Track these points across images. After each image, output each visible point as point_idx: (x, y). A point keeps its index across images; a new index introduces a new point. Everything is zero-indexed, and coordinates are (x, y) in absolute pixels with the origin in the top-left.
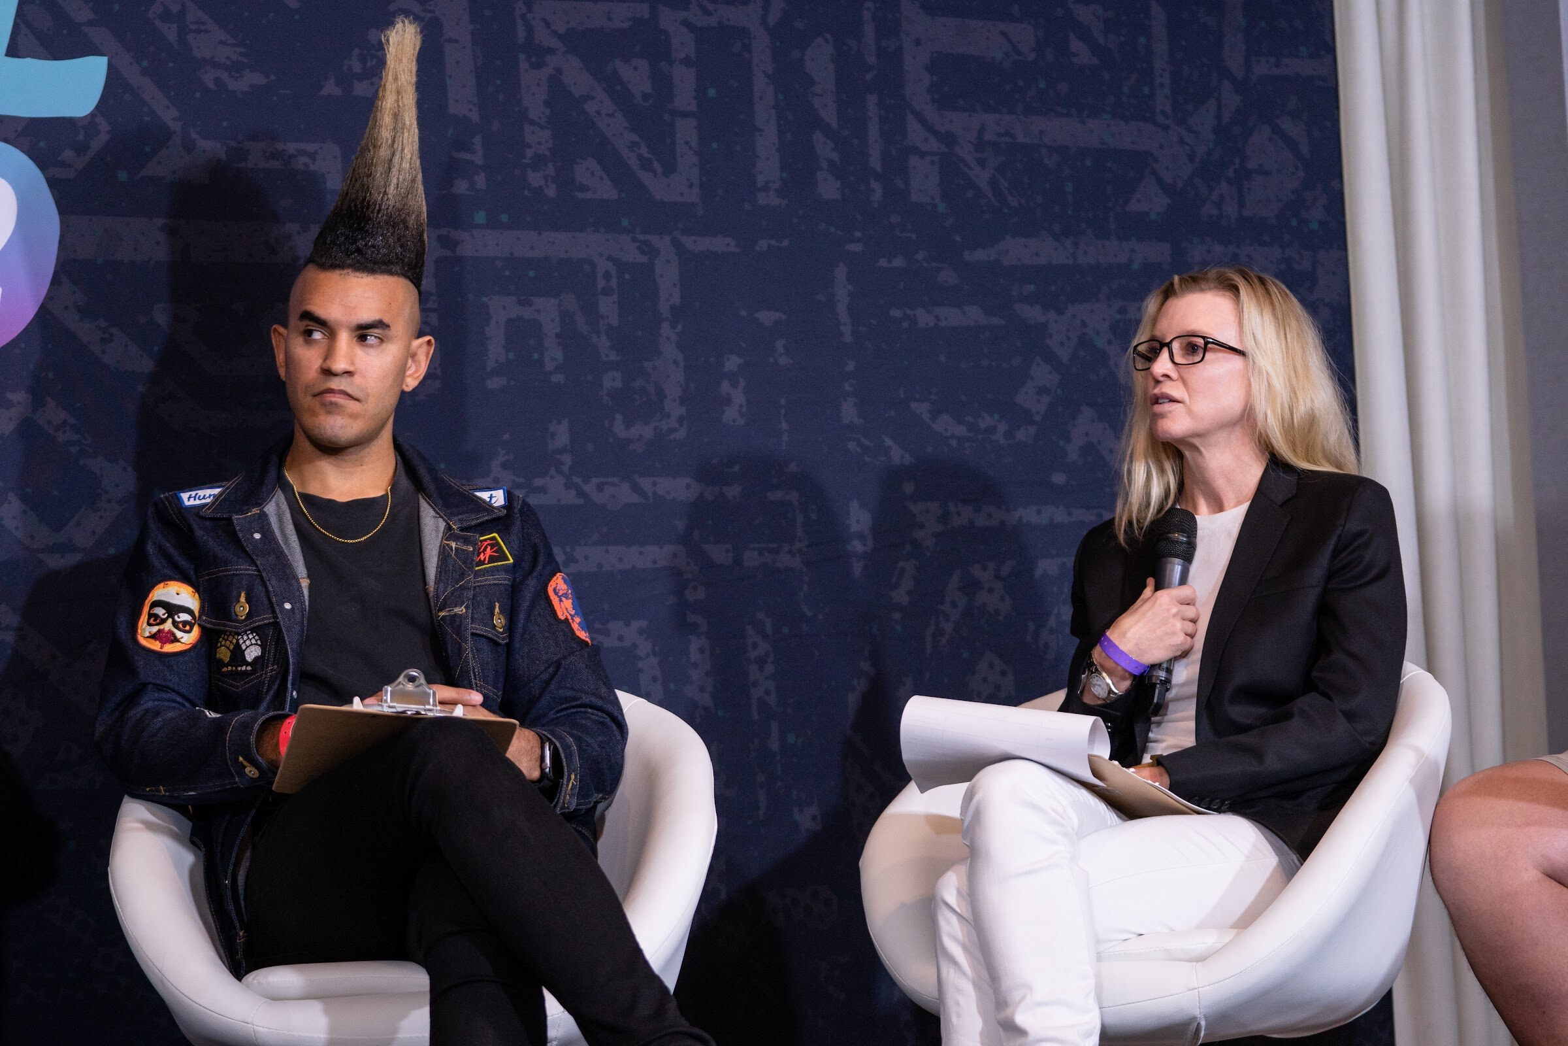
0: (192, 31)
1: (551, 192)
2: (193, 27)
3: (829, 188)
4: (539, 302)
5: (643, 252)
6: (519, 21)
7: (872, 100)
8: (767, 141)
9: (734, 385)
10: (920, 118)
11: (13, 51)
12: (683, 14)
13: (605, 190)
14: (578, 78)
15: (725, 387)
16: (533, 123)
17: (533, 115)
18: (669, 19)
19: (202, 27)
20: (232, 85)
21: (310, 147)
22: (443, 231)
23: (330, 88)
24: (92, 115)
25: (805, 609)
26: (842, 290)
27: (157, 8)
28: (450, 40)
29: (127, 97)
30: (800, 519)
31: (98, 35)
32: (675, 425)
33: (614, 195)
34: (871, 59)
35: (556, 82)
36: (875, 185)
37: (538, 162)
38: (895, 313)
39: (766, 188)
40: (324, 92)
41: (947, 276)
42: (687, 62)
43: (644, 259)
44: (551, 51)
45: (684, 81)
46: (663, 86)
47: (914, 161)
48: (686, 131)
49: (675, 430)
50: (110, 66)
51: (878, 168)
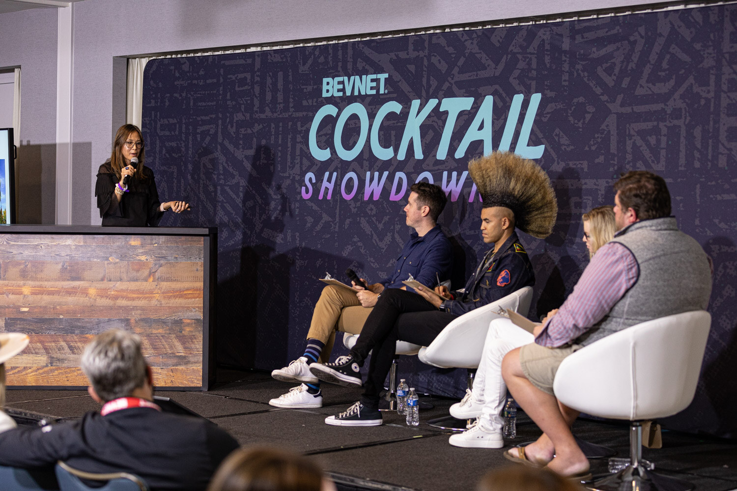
0: (561, 138)
3: (697, 165)
6: (627, 129)
7: (710, 141)
8: (682, 155)
10: (723, 145)
11: (528, 145)
12: (665, 123)
14: (639, 142)
16: (628, 153)
17: (628, 152)
18: (661, 125)
19: (563, 137)
20: (567, 149)
21: (581, 162)
23: (587, 148)
24: (541, 158)
26: (698, 191)
27: (555, 133)
28: (612, 135)
29: (548, 154)
31: (544, 140)
34: (711, 130)
35: (634, 143)
36: (709, 163)
37: (629, 162)
38: (711, 196)
39: (681, 166)
40: (585, 149)
41: (727, 186)
42: (665, 135)
44: (634, 136)
45: (664, 140)
46: (658, 141)
47: (720, 156)
48: (663, 153)
50: (545, 147)
51: (710, 159)
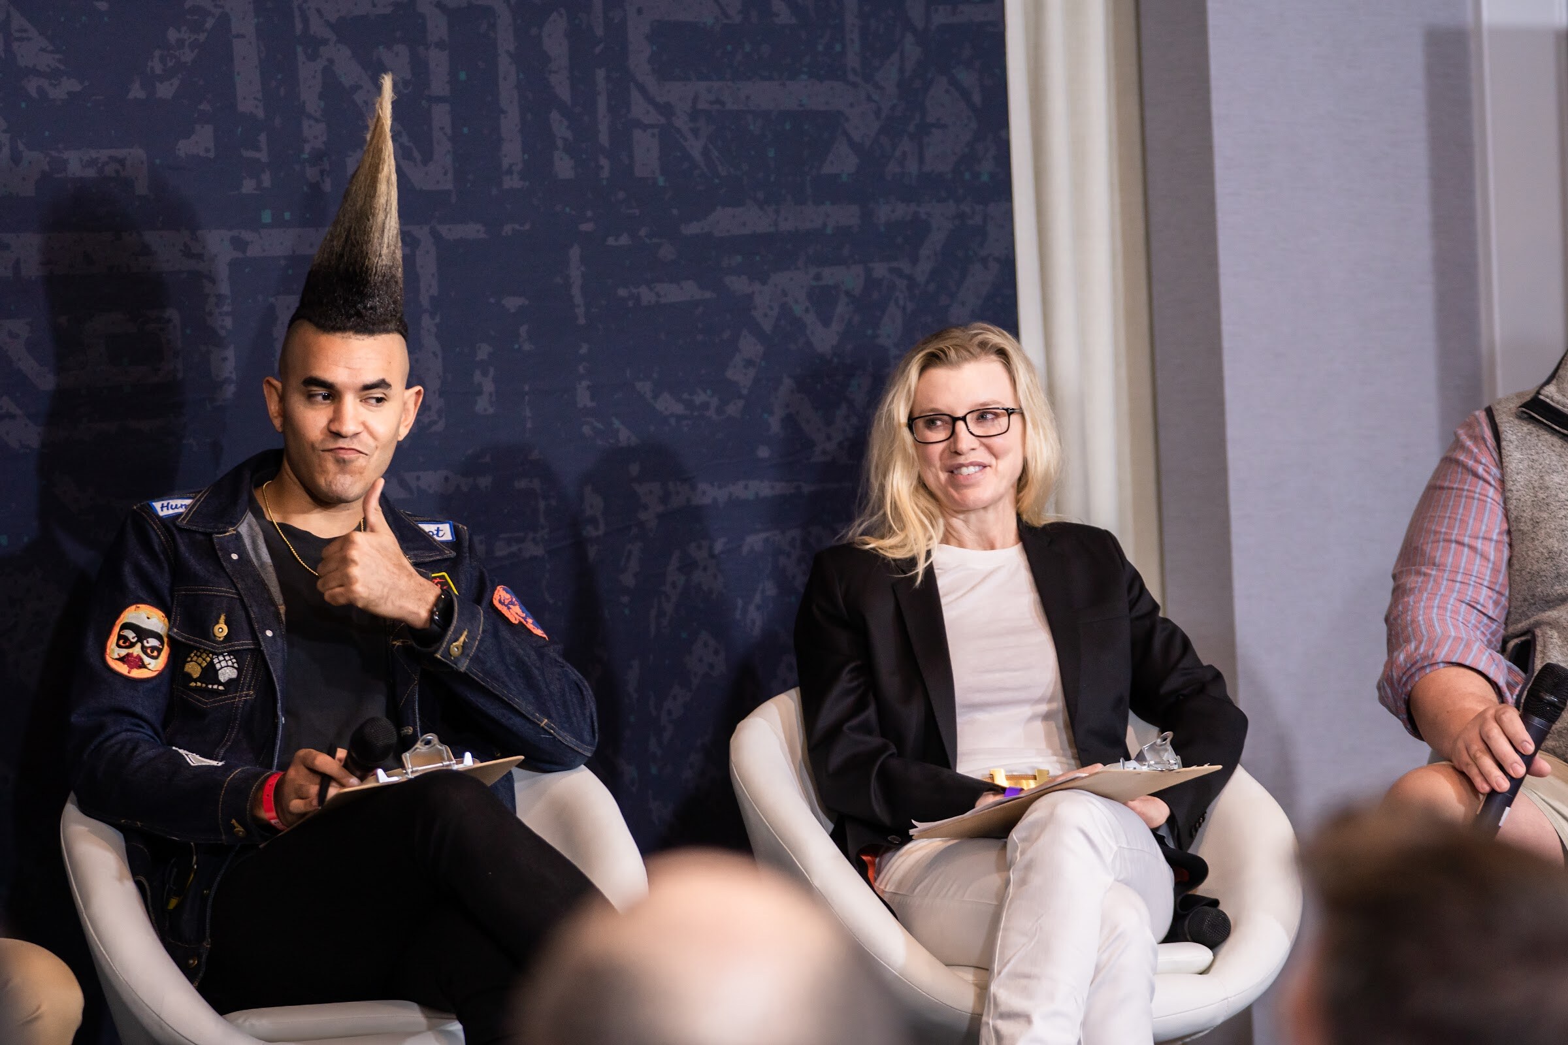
0: (18, 39)
1: (326, 187)
2: (17, 35)
3: (564, 167)
6: (297, 13)
7: (601, 74)
8: (510, 123)
9: (485, 374)
10: (642, 89)
14: (347, 68)
15: (477, 376)
16: (310, 117)
17: (309, 108)
19: (25, 35)
20: (52, 93)
21: (120, 153)
22: (235, 233)
23: (136, 92)
25: (547, 596)
26: (576, 272)
28: (237, 36)
30: (542, 505)
32: (435, 418)
34: (599, 32)
35: (329, 74)
36: (604, 162)
37: (315, 157)
38: (622, 292)
40: (131, 96)
41: (667, 252)
42: (440, 45)
44: (325, 42)
45: (439, 65)
46: (421, 72)
47: (637, 135)
48: (441, 117)
49: (435, 423)
51: (607, 145)
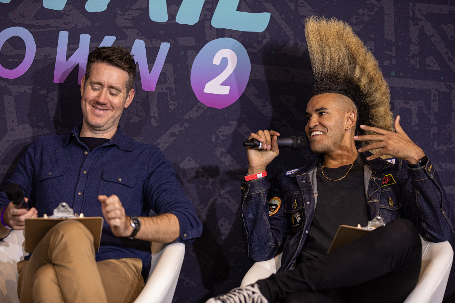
1: (418, 67)
2: (300, 5)
4: (411, 103)
5: (448, 89)
6: (411, 10)
11: (239, 9)
13: (436, 67)
14: (429, 30)
16: (413, 43)
17: (413, 40)
19: (303, 5)
24: (264, 32)
28: (387, 14)
29: (276, 27)
31: (268, 5)
33: (439, 69)
35: (422, 30)
43: (448, 91)
44: (421, 20)
50: (271, 16)
